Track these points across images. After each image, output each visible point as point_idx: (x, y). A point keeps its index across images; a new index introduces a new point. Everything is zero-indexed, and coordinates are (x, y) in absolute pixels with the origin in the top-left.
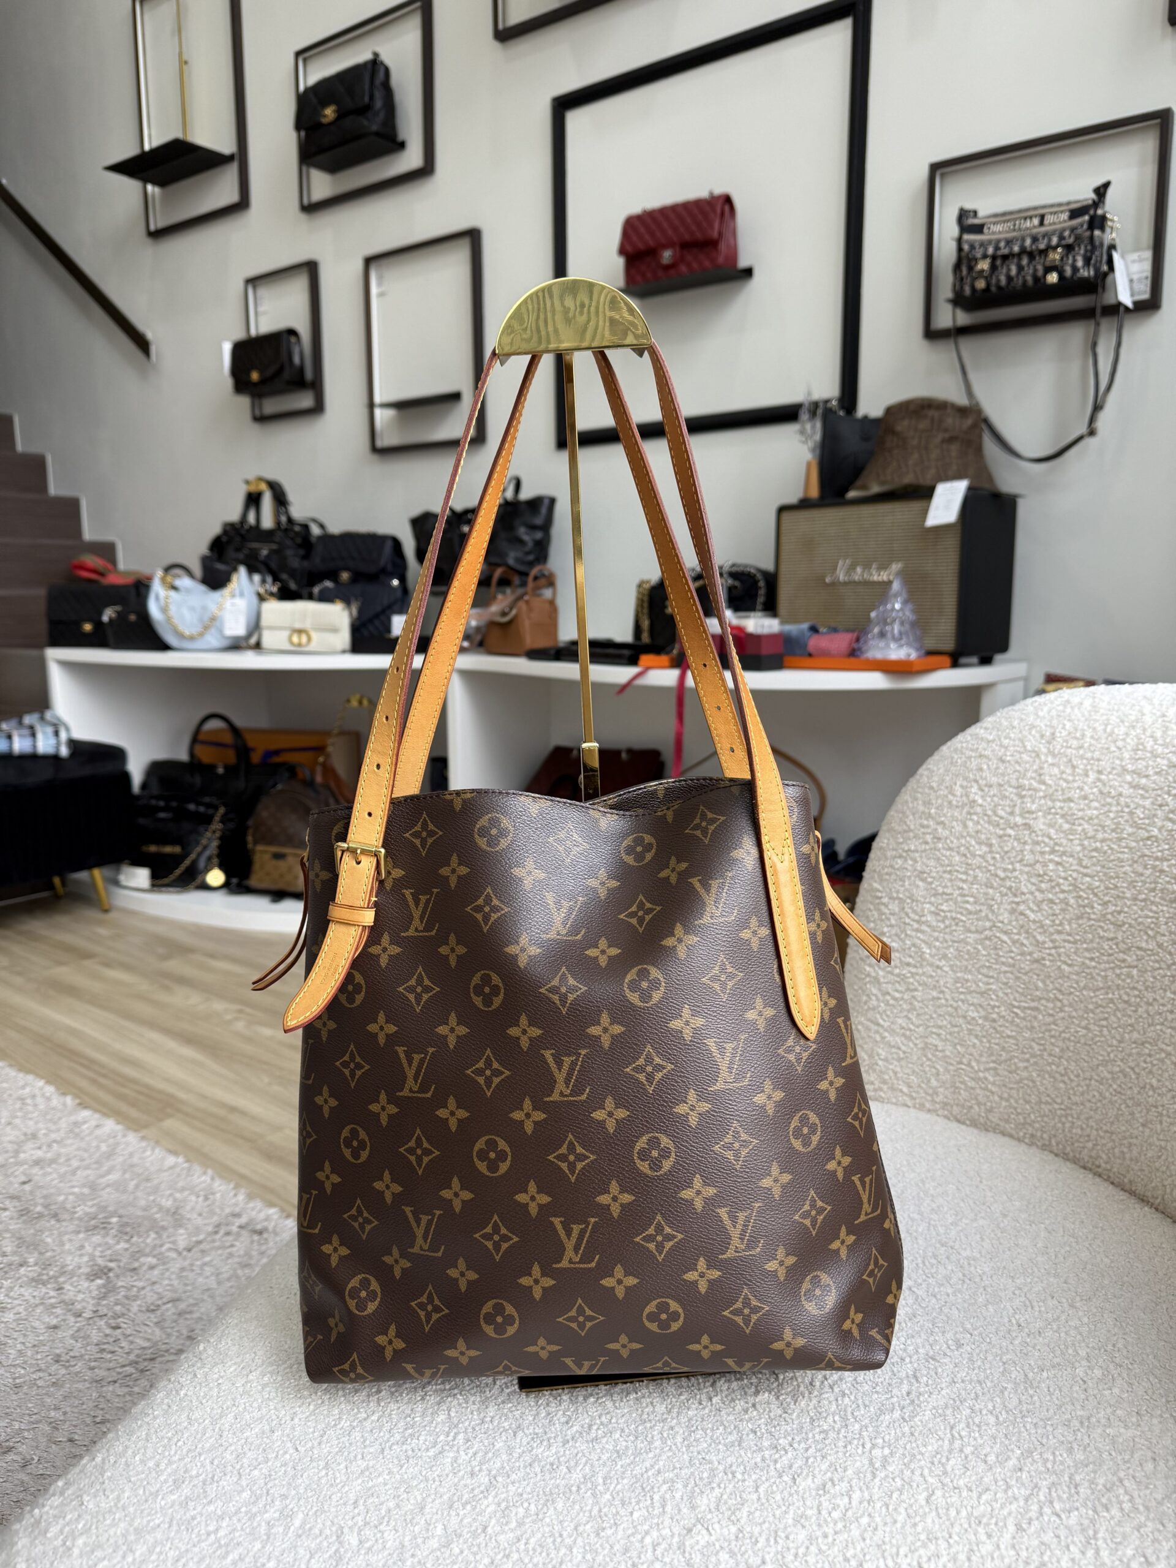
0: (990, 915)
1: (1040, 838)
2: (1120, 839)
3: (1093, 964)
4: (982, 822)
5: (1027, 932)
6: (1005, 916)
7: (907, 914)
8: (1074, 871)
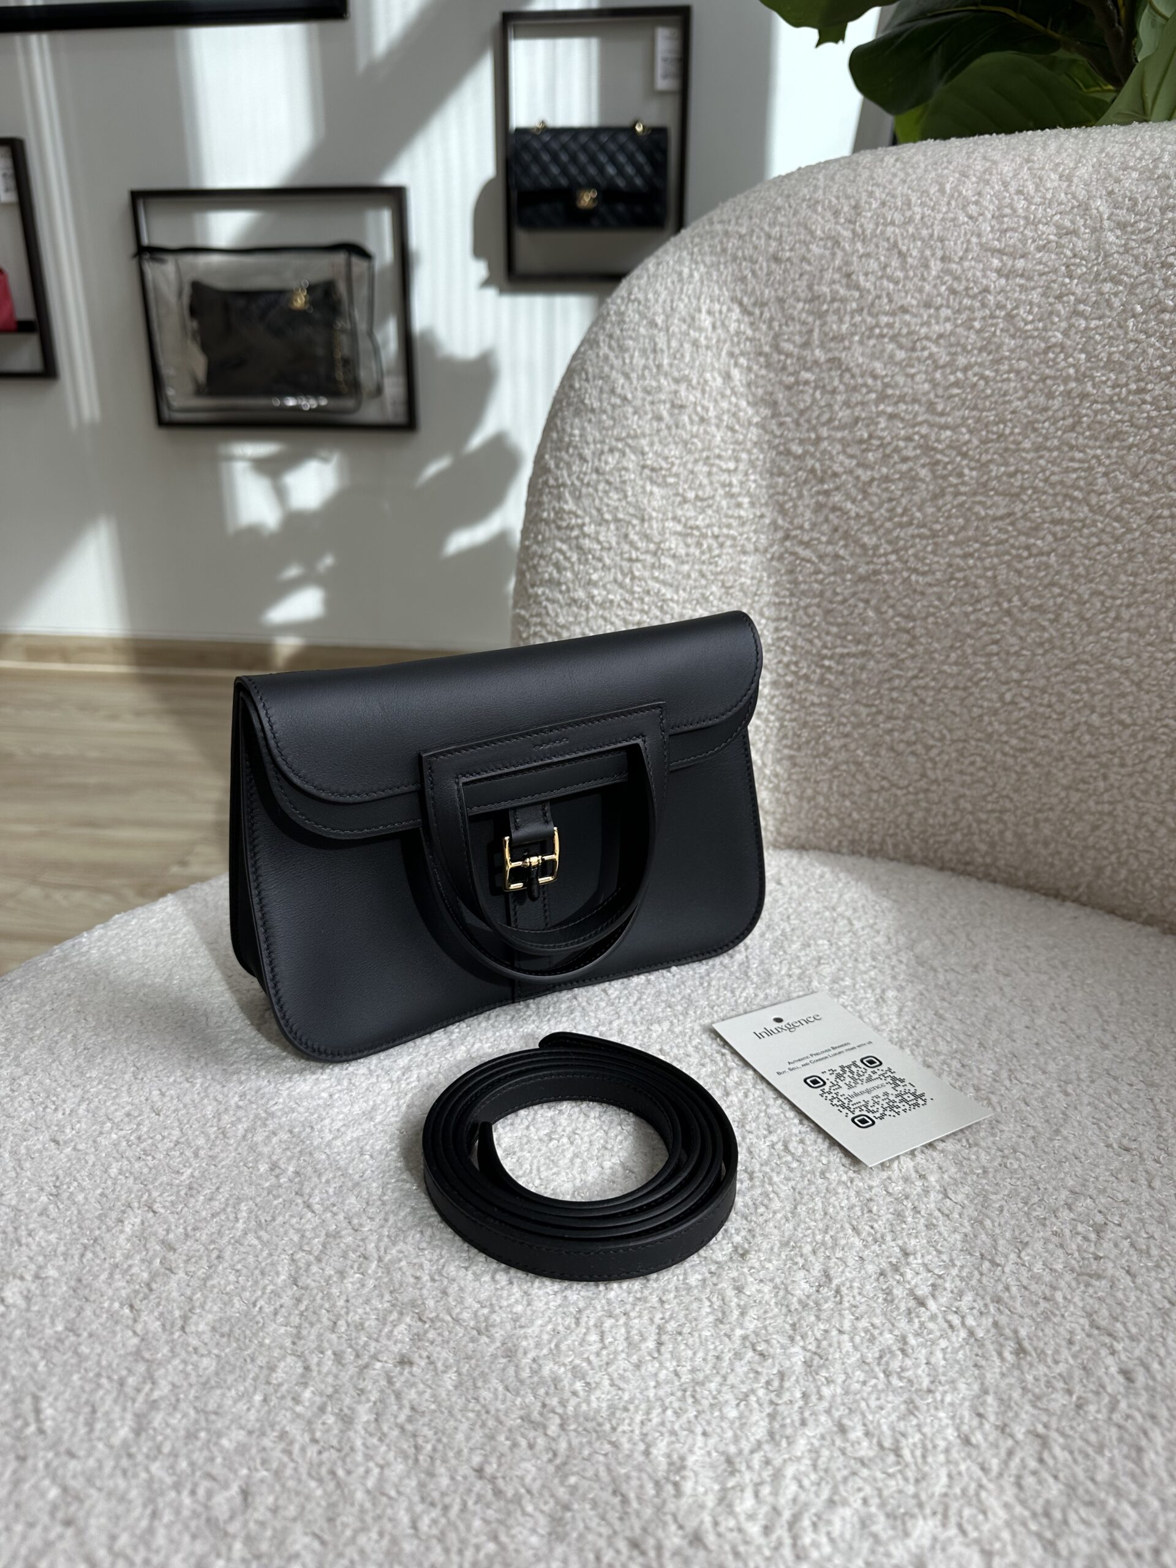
0: (780, 522)
1: (860, 381)
2: (998, 361)
3: (971, 562)
4: (755, 367)
6: (807, 517)
7: (632, 544)
8: (921, 424)
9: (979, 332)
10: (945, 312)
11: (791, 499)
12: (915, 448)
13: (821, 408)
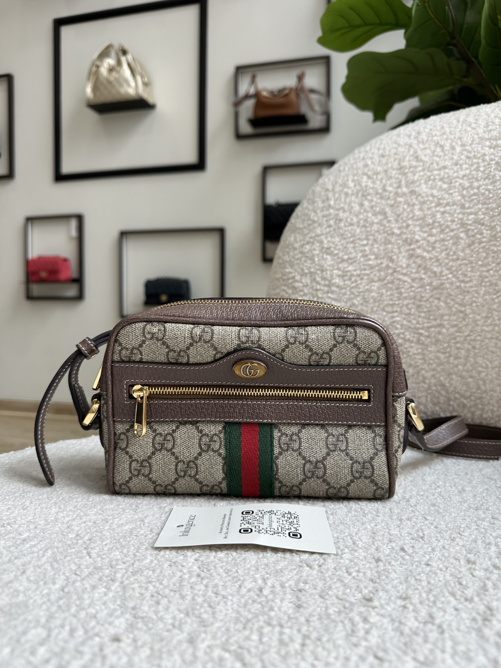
0: (391, 265)
1: (426, 199)
2: (494, 182)
3: (491, 272)
4: (375, 199)
5: (425, 268)
6: (404, 262)
7: (318, 282)
8: (459, 214)
9: (483, 172)
10: (465, 166)
11: (396, 254)
12: (456, 225)
13: (408, 212)
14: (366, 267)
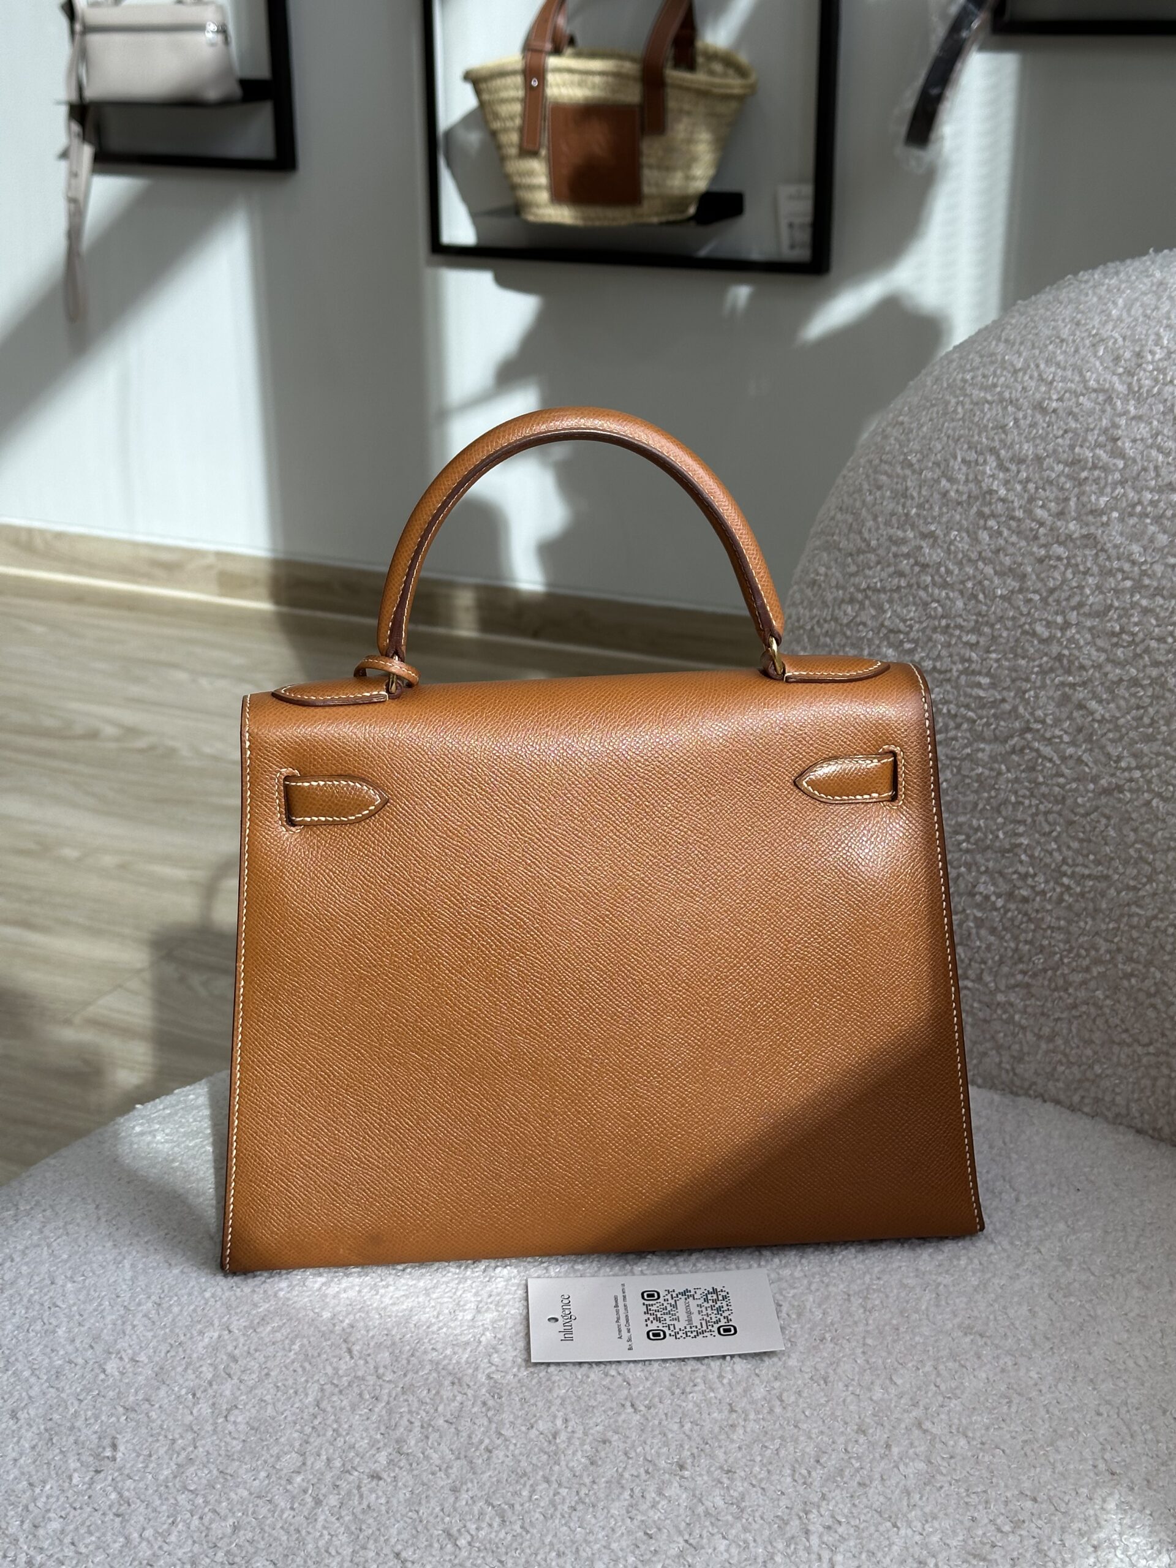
11: (1035, 688)
13: (1071, 588)
14: (968, 700)
